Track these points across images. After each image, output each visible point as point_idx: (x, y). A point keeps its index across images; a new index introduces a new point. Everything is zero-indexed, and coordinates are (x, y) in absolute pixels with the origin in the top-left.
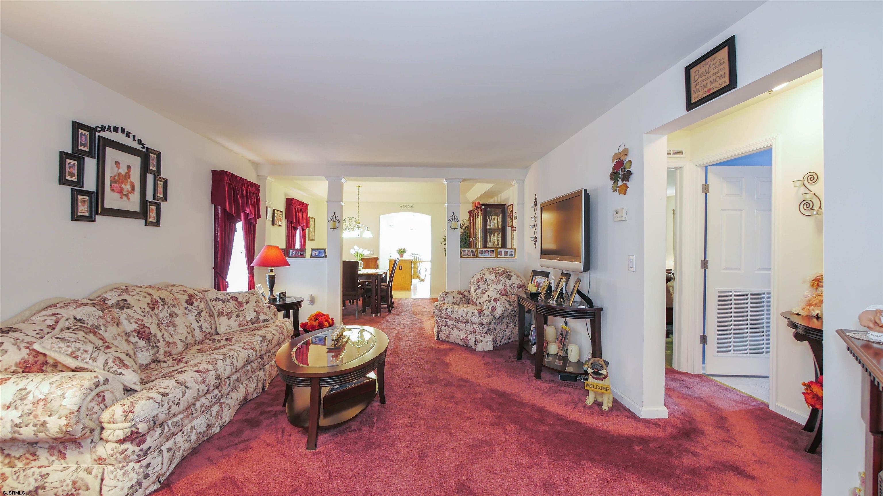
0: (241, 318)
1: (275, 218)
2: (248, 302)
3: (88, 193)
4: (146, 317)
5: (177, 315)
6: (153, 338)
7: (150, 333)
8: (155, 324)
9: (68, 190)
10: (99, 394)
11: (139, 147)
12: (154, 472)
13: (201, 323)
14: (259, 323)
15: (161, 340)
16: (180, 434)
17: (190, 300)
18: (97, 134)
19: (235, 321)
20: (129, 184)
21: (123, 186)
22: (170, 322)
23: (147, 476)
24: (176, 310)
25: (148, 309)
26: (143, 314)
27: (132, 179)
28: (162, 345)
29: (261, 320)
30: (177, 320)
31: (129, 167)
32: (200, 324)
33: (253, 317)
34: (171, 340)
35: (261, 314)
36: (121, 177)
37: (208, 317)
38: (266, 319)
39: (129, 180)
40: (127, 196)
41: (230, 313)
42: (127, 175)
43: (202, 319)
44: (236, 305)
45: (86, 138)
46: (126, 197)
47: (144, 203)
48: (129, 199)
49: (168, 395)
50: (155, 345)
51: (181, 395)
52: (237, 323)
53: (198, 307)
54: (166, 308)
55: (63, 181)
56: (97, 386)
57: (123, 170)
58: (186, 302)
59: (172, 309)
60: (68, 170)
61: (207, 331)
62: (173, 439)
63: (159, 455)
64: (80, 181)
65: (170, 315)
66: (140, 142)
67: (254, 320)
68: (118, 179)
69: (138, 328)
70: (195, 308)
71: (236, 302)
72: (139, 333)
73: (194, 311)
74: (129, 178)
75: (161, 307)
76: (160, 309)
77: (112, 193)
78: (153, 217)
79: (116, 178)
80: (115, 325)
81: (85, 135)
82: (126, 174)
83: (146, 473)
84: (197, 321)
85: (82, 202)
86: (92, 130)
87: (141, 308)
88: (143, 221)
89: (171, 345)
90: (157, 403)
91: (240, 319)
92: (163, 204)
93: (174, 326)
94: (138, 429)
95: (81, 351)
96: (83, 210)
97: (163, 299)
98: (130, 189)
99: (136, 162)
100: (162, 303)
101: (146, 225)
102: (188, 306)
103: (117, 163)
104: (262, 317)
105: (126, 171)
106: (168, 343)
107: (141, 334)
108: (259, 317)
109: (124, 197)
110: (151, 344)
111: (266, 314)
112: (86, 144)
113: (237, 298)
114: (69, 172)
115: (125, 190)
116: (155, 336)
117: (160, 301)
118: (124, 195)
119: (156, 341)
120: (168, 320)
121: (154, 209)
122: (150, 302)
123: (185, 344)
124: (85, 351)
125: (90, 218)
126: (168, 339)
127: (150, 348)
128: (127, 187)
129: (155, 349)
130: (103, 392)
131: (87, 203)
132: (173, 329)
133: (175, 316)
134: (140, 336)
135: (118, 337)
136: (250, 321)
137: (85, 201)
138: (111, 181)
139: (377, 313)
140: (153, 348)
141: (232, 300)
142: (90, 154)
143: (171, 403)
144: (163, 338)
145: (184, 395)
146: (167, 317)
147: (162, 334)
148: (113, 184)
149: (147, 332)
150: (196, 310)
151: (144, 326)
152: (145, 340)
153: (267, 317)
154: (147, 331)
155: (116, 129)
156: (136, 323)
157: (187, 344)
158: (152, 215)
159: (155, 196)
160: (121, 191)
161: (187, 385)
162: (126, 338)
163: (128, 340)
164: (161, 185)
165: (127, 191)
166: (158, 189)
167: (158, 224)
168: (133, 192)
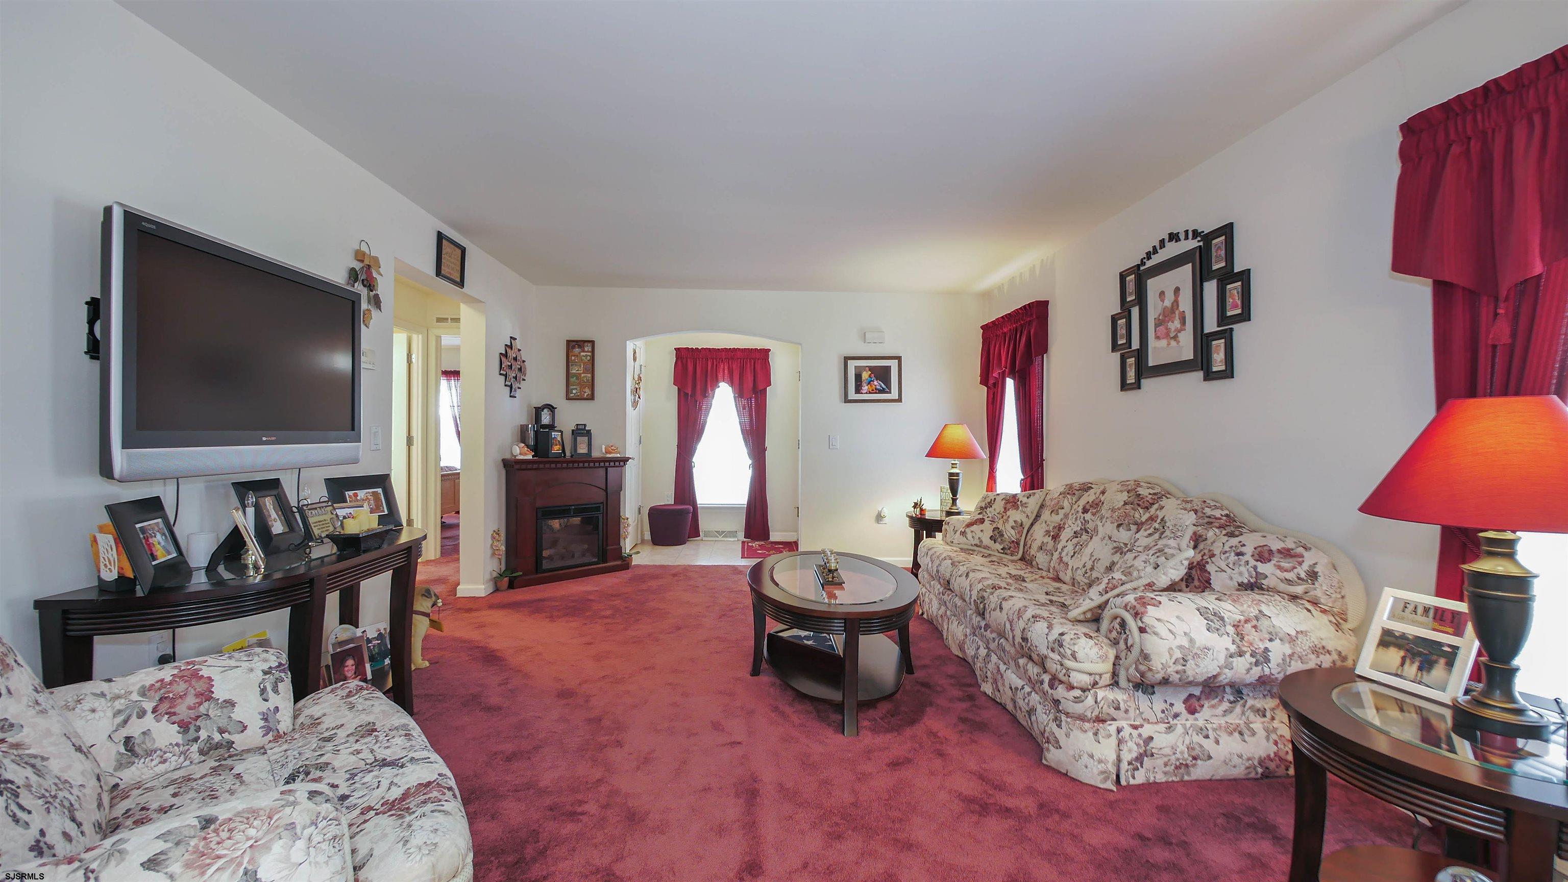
4: (1071, 517)
8: (1072, 529)
9: (1118, 356)
11: (1195, 244)
20: (1177, 317)
21: (1170, 324)
27: (1181, 309)
31: (1177, 290)
36: (1167, 313)
39: (1177, 312)
42: (1175, 304)
45: (1131, 284)
46: (1175, 340)
47: (1203, 342)
60: (1119, 333)
68: (1164, 317)
74: (1178, 307)
77: (1157, 340)
78: (1220, 362)
79: (1161, 317)
81: (1132, 281)
82: (1173, 304)
85: (1130, 366)
88: (1200, 374)
89: (1062, 565)
92: (1238, 330)
96: (1131, 376)
98: (1179, 326)
99: (1185, 275)
101: (1205, 379)
103: (1162, 294)
105: (1173, 298)
109: (1173, 341)
112: (1133, 291)
114: (1120, 335)
115: (1173, 329)
118: (1171, 338)
121: (1221, 345)
122: (1090, 502)
128: (1175, 324)
131: (1134, 367)
137: (1133, 364)
138: (1154, 324)
147: (1066, 544)
148: (1158, 329)
155: (1162, 244)
158: (1218, 360)
160: (1168, 333)
162: (1051, 529)
163: (1052, 534)
164: (1234, 288)
165: (1175, 330)
166: (1229, 301)
167: (1228, 373)
168: (1183, 328)
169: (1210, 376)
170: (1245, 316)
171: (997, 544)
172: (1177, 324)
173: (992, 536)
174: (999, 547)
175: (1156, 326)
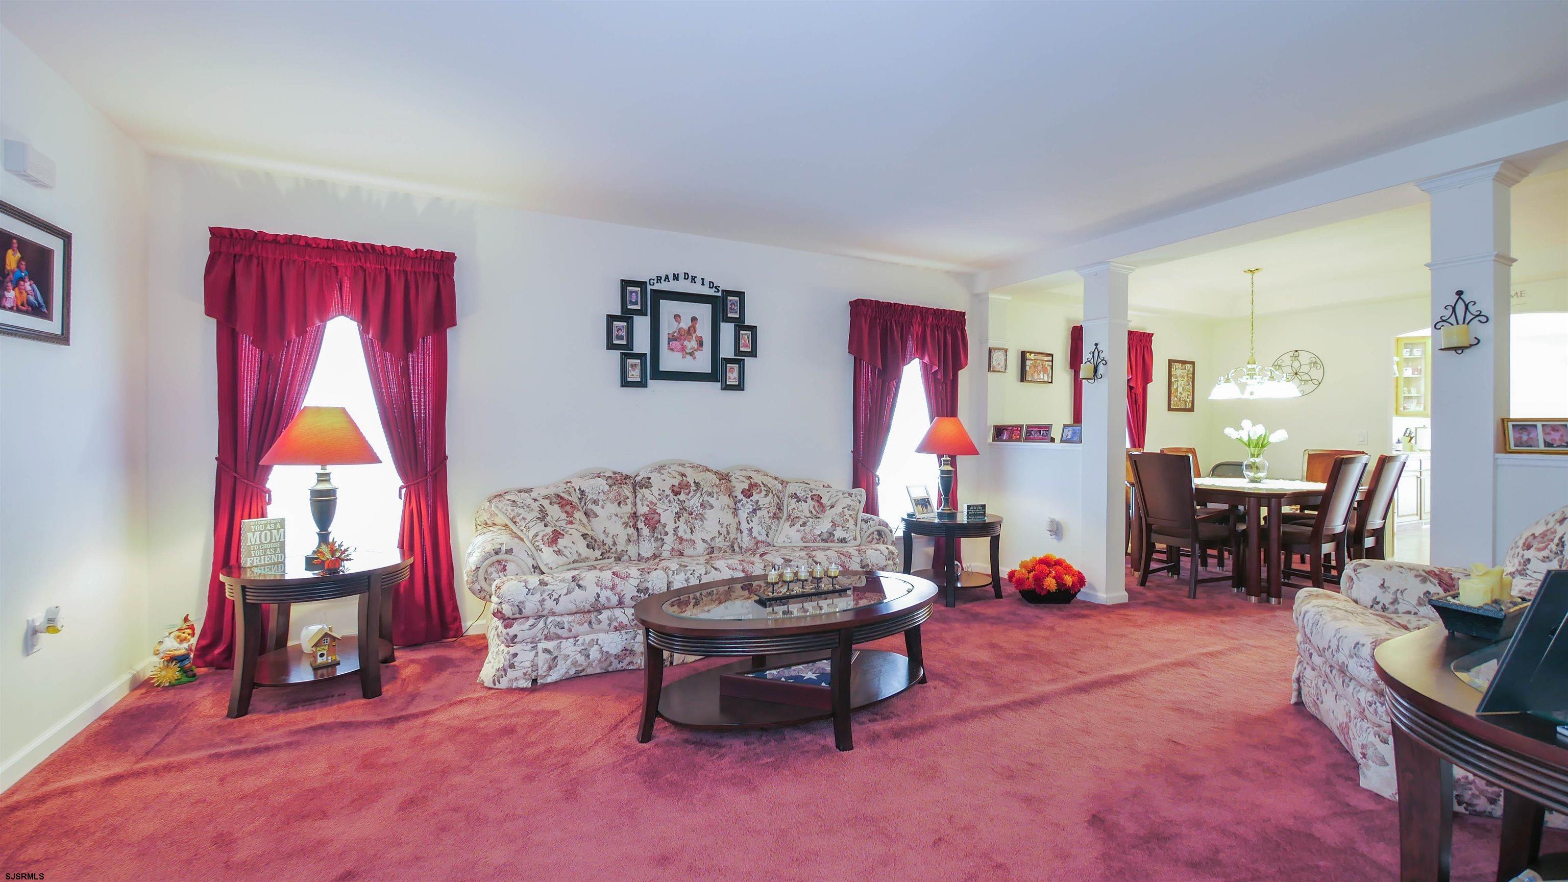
0: (807, 529)
1: (1028, 368)
2: (832, 507)
3: (641, 356)
4: (661, 502)
5: (712, 507)
6: (660, 527)
7: (659, 521)
8: (672, 512)
9: (617, 354)
10: (500, 562)
11: (711, 292)
12: (520, 665)
13: (751, 524)
14: (833, 541)
15: (671, 533)
16: (572, 640)
17: (749, 491)
18: (649, 288)
19: (798, 531)
20: (694, 338)
21: (686, 343)
22: (700, 514)
23: (512, 666)
24: (712, 500)
25: (668, 492)
26: (660, 497)
27: (699, 333)
28: (669, 540)
29: (836, 538)
30: (709, 513)
31: (694, 319)
32: (750, 526)
33: (825, 531)
34: (687, 536)
35: (839, 529)
36: (683, 333)
37: (767, 519)
38: (845, 538)
39: (694, 335)
40: (691, 354)
41: (796, 518)
42: (692, 329)
43: (756, 519)
44: (814, 507)
45: (637, 295)
46: (691, 356)
47: (718, 361)
48: (694, 358)
49: (546, 584)
50: (659, 537)
51: (565, 591)
52: (800, 535)
53: (757, 501)
54: (699, 494)
55: (611, 346)
56: (497, 553)
57: (685, 324)
58: (742, 492)
59: (706, 498)
60: (615, 333)
61: (760, 538)
62: (559, 641)
63: (531, 650)
64: (630, 345)
65: (702, 505)
66: (711, 285)
67: (825, 536)
68: (679, 335)
69: (647, 513)
70: (751, 503)
71: (816, 504)
72: (646, 519)
73: (748, 506)
74: (695, 332)
75: (692, 493)
76: (690, 495)
77: (670, 352)
78: (734, 379)
79: (675, 334)
80: (616, 504)
81: (636, 292)
82: (689, 328)
83: (511, 662)
84: (748, 520)
85: (632, 366)
86: (642, 284)
87: (659, 490)
89: (685, 543)
90: (527, 588)
91: (804, 530)
92: (748, 361)
93: (702, 520)
94: (502, 609)
95: (521, 517)
96: (634, 375)
97: (698, 483)
98: (696, 346)
99: (704, 311)
100: (695, 488)
101: (722, 389)
102: (744, 498)
103: (677, 317)
104: (839, 533)
105: (690, 324)
106: (681, 540)
107: (649, 520)
108: (834, 532)
109: (688, 357)
110: (656, 535)
111: (847, 530)
112: (637, 301)
113: (821, 498)
114: (617, 336)
115: (689, 347)
116: (664, 526)
117: (693, 485)
118: (687, 353)
119: (663, 532)
120: (699, 511)
121: (735, 368)
123: (707, 546)
124: (524, 519)
125: (642, 384)
126: (683, 533)
127: (653, 539)
128: (691, 344)
129: (659, 543)
130: (506, 561)
131: (639, 367)
132: (700, 523)
133: (709, 507)
134: (647, 522)
135: (614, 516)
136: (819, 535)
137: (635, 365)
138: (669, 338)
139: (1270, 595)
140: (656, 540)
141: (812, 499)
142: (642, 312)
143: (545, 595)
144: (674, 531)
145: (569, 592)
146: (697, 507)
147: (676, 525)
148: (671, 343)
149: (655, 519)
150: (752, 505)
151: (655, 512)
152: (650, 528)
153: (846, 536)
154: (656, 517)
155: (676, 277)
156: (648, 506)
157: (713, 548)
158: (732, 377)
159: (737, 351)
160: (683, 349)
161: (581, 582)
162: (627, 520)
163: (631, 524)
164: (746, 335)
165: (691, 349)
166: (742, 341)
167: (740, 387)
168: (700, 348)
169: (726, 387)
170: (753, 354)
171: (596, 551)
172: (693, 344)
173: (588, 545)
174: (598, 553)
175: (669, 340)
